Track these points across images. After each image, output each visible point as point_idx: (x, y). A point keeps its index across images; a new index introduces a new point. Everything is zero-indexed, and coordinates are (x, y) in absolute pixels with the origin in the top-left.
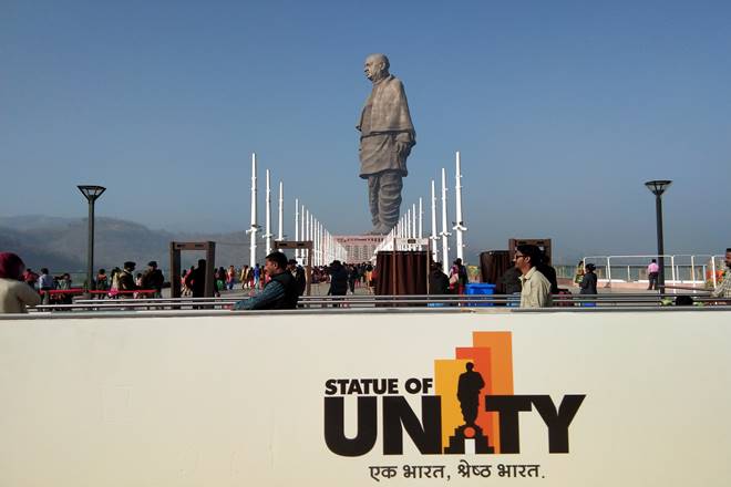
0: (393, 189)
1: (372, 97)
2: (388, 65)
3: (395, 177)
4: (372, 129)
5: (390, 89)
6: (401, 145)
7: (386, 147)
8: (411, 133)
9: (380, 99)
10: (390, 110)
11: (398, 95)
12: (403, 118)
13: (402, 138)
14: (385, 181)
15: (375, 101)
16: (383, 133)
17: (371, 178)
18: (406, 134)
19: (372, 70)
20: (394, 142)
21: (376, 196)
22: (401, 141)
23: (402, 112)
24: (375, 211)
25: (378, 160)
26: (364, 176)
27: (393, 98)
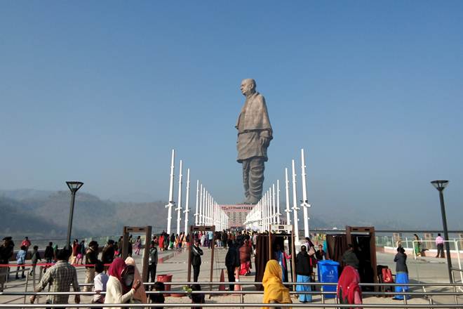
0: (258, 170)
1: (245, 107)
2: (255, 86)
3: (259, 162)
4: (245, 129)
5: (256, 101)
6: (264, 139)
7: (254, 141)
8: (270, 131)
9: (250, 108)
10: (256, 115)
11: (261, 105)
12: (265, 121)
13: (264, 134)
14: (253, 165)
15: (247, 109)
16: (252, 131)
17: (244, 162)
18: (267, 132)
19: (245, 89)
20: (259, 137)
21: (248, 175)
22: (263, 136)
23: (264, 117)
24: (247, 187)
25: (249, 150)
26: (240, 161)
27: (258, 107)
